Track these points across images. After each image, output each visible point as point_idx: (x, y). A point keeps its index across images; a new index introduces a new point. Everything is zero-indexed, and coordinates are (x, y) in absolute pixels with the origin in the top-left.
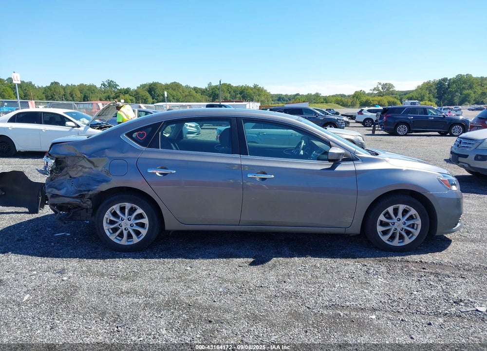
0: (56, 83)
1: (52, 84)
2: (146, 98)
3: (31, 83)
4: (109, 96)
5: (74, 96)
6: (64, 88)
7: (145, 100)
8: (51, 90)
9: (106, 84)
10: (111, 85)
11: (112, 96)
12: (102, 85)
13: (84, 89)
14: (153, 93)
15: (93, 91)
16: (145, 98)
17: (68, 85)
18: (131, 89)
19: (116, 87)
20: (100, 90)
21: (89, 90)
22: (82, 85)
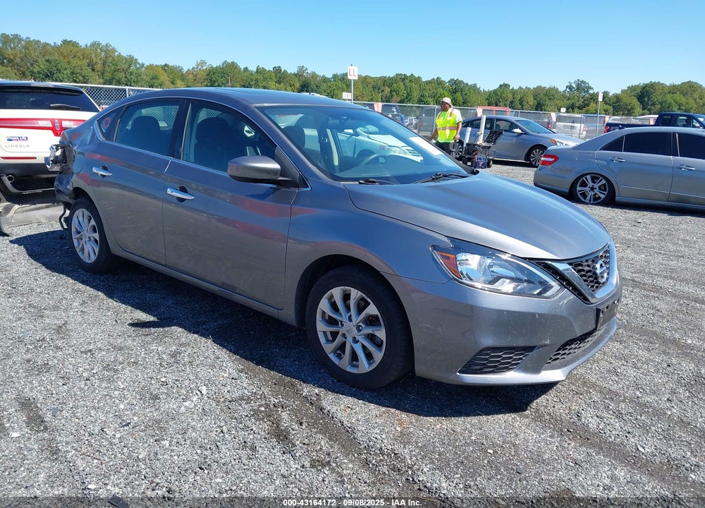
0: (506, 86)
1: (501, 86)
2: (632, 108)
3: (475, 85)
4: (573, 104)
5: (525, 103)
6: (514, 92)
7: (629, 111)
8: (496, 95)
9: (574, 85)
10: (581, 87)
11: (577, 104)
12: (567, 87)
13: (539, 94)
14: (646, 99)
15: (552, 97)
16: (629, 107)
17: (520, 88)
18: (611, 94)
19: (588, 91)
20: (563, 95)
21: (546, 95)
22: (539, 88)
